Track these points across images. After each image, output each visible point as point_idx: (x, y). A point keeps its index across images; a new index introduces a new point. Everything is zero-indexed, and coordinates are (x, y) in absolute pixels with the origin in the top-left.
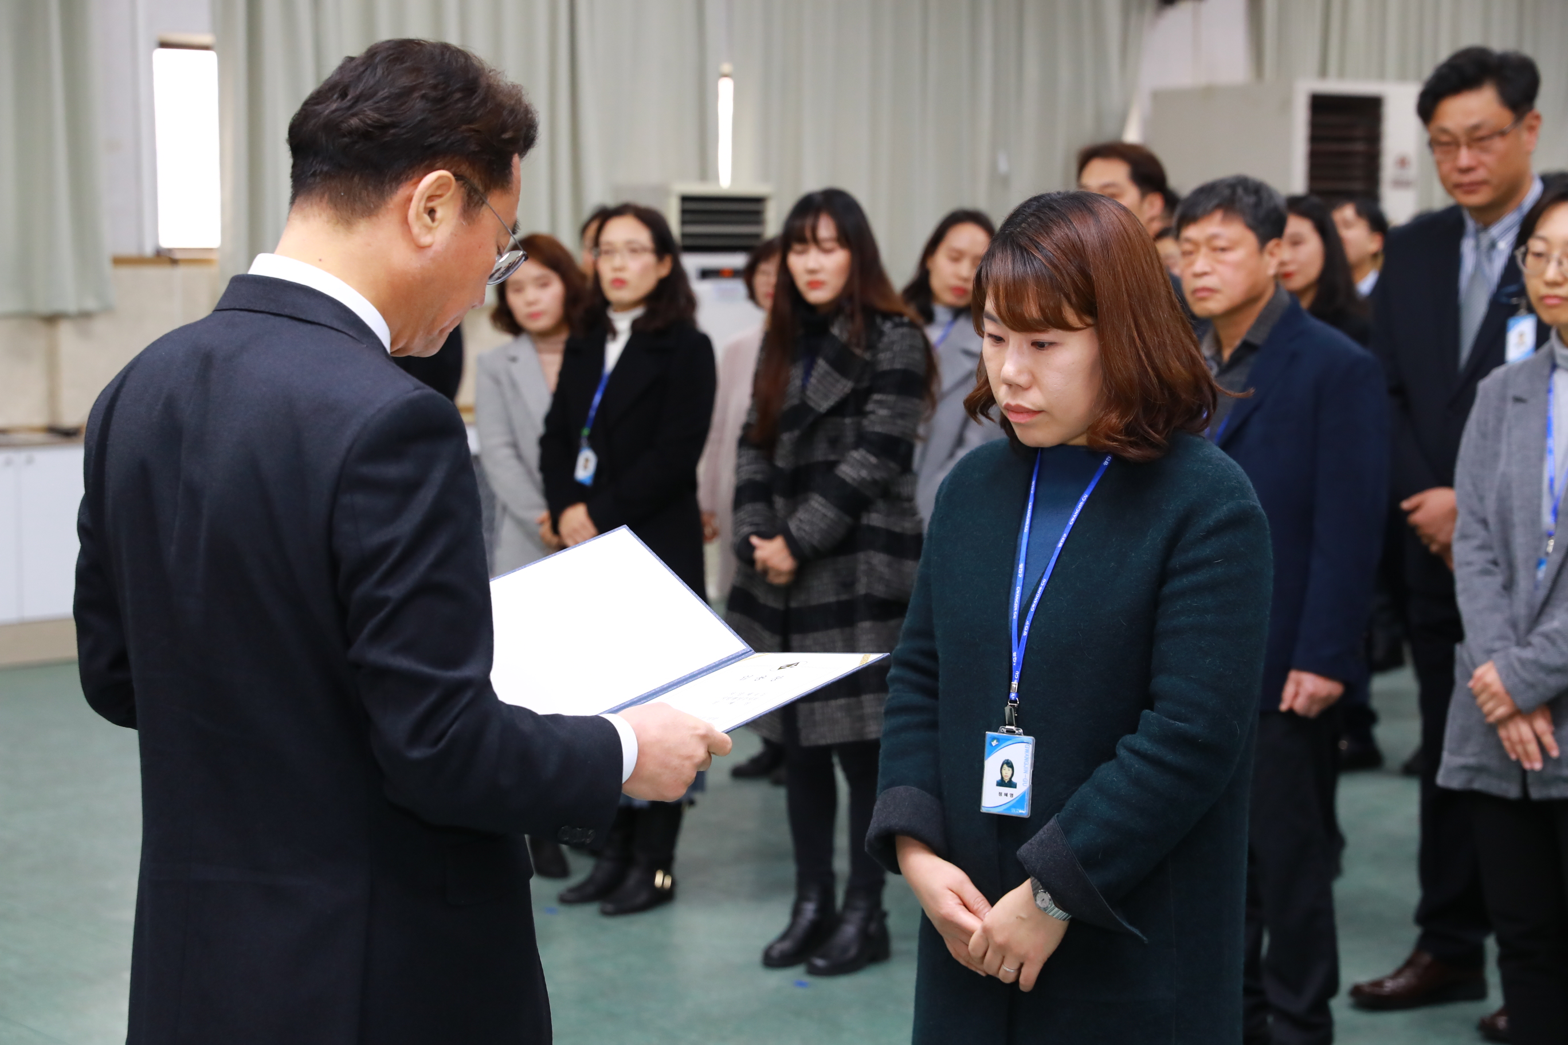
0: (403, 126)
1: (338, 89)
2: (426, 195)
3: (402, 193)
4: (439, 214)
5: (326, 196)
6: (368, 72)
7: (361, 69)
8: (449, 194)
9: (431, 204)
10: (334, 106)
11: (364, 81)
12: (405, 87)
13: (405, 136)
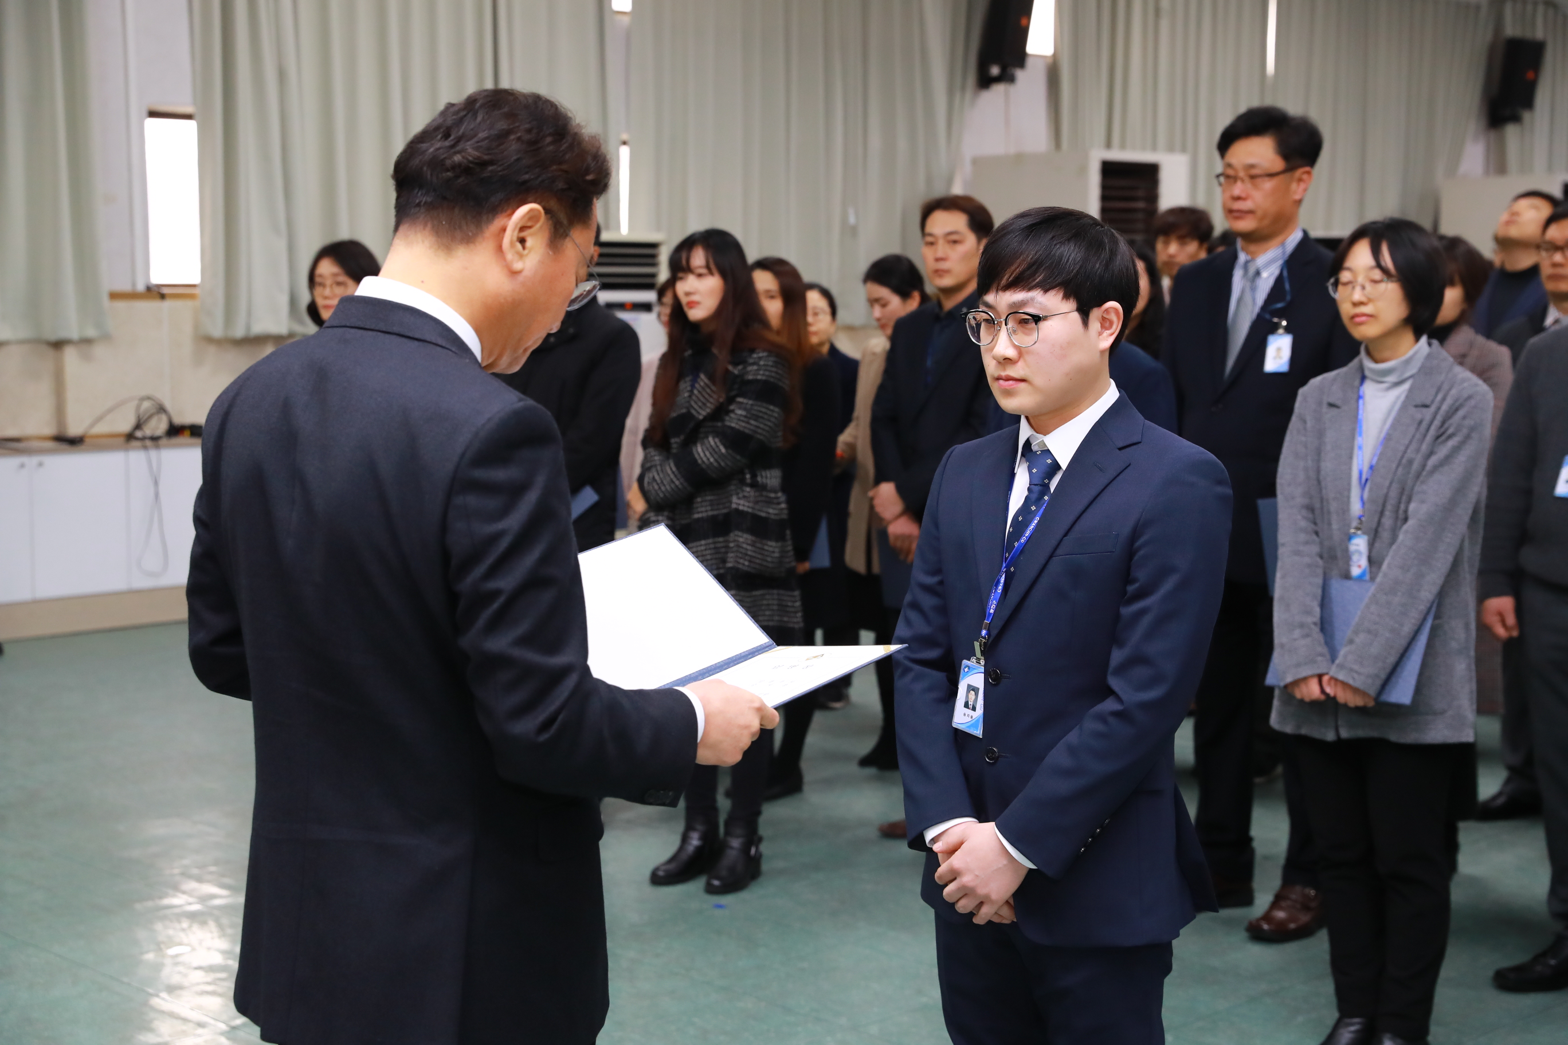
0: (500, 163)
1: (442, 130)
2: (519, 226)
3: (498, 223)
4: (529, 243)
5: (429, 225)
6: (470, 115)
7: (462, 114)
8: (538, 225)
9: (523, 234)
10: (438, 145)
11: (465, 124)
12: (503, 129)
13: (500, 173)
